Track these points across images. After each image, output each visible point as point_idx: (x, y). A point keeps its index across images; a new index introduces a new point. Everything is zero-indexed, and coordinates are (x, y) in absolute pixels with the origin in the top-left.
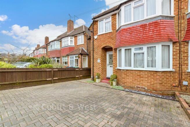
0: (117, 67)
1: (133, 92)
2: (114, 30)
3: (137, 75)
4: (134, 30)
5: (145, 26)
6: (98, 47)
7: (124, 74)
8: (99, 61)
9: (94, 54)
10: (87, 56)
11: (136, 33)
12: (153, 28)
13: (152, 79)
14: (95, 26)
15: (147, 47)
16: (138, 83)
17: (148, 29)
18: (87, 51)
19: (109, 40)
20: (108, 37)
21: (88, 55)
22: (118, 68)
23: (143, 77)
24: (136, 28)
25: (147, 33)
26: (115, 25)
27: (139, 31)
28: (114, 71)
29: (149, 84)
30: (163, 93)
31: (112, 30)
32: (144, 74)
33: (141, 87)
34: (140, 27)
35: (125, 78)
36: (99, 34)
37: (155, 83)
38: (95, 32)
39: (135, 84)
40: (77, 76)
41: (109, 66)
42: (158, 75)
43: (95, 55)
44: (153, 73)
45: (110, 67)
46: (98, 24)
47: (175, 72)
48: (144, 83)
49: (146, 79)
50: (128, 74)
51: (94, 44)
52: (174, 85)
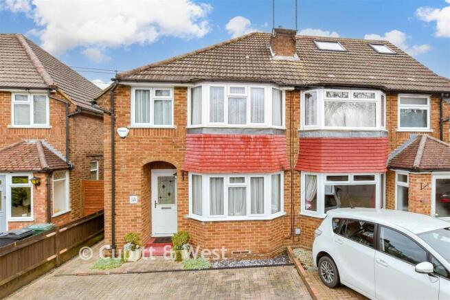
0: (188, 213)
1: (230, 268)
2: (179, 125)
3: (235, 230)
4: (229, 143)
5: (248, 140)
6: (132, 160)
7: (209, 231)
8: (134, 199)
9: (116, 180)
10: (67, 174)
11: (232, 150)
12: (261, 146)
13: (259, 234)
14: (119, 99)
15: (251, 178)
16: (237, 244)
17: (252, 147)
18: (68, 156)
19: (166, 146)
20: (163, 138)
21: (70, 169)
22: (191, 215)
23: (244, 233)
24: (234, 140)
25: (251, 154)
26: (183, 113)
27: (238, 147)
28: (181, 224)
29: (254, 244)
30: (273, 254)
31: (175, 124)
32: (246, 226)
33: (240, 251)
34: (239, 140)
35: (210, 240)
36: (134, 124)
37: (263, 241)
38: (120, 116)
39: (231, 247)
40: (49, 259)
41: (159, 207)
42: (268, 227)
43: (120, 185)
44: (261, 224)
45: (163, 208)
46: (129, 95)
47: (287, 216)
48: (246, 244)
49: (250, 236)
50: (217, 230)
51: (116, 151)
52: (286, 236)
